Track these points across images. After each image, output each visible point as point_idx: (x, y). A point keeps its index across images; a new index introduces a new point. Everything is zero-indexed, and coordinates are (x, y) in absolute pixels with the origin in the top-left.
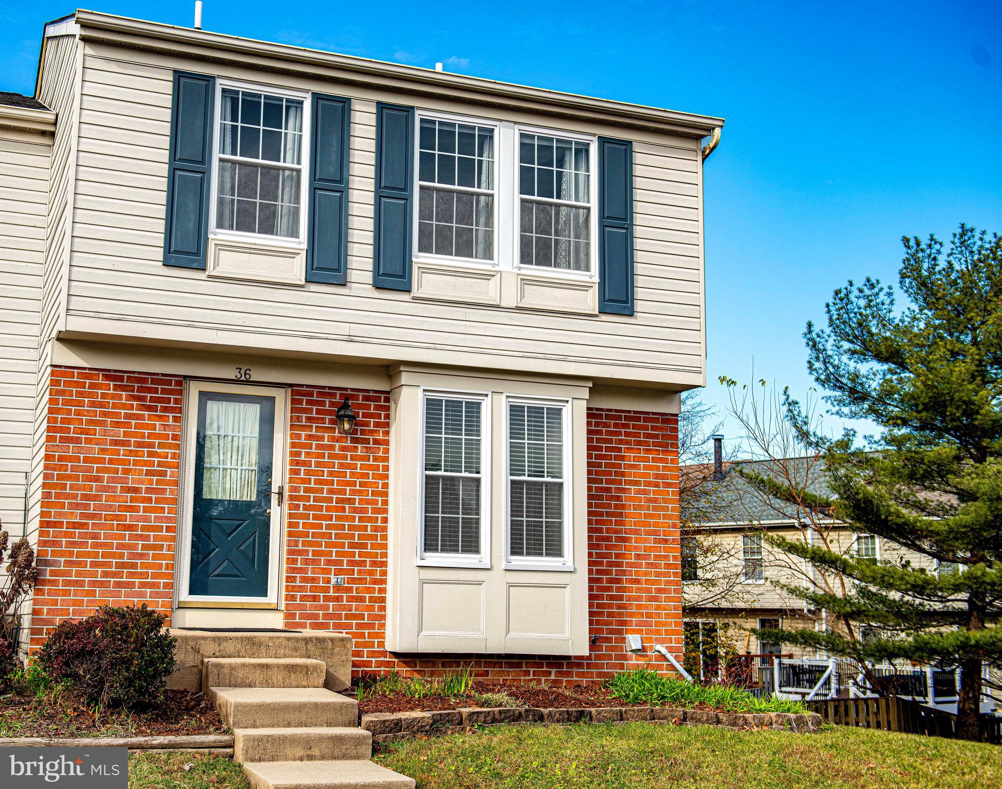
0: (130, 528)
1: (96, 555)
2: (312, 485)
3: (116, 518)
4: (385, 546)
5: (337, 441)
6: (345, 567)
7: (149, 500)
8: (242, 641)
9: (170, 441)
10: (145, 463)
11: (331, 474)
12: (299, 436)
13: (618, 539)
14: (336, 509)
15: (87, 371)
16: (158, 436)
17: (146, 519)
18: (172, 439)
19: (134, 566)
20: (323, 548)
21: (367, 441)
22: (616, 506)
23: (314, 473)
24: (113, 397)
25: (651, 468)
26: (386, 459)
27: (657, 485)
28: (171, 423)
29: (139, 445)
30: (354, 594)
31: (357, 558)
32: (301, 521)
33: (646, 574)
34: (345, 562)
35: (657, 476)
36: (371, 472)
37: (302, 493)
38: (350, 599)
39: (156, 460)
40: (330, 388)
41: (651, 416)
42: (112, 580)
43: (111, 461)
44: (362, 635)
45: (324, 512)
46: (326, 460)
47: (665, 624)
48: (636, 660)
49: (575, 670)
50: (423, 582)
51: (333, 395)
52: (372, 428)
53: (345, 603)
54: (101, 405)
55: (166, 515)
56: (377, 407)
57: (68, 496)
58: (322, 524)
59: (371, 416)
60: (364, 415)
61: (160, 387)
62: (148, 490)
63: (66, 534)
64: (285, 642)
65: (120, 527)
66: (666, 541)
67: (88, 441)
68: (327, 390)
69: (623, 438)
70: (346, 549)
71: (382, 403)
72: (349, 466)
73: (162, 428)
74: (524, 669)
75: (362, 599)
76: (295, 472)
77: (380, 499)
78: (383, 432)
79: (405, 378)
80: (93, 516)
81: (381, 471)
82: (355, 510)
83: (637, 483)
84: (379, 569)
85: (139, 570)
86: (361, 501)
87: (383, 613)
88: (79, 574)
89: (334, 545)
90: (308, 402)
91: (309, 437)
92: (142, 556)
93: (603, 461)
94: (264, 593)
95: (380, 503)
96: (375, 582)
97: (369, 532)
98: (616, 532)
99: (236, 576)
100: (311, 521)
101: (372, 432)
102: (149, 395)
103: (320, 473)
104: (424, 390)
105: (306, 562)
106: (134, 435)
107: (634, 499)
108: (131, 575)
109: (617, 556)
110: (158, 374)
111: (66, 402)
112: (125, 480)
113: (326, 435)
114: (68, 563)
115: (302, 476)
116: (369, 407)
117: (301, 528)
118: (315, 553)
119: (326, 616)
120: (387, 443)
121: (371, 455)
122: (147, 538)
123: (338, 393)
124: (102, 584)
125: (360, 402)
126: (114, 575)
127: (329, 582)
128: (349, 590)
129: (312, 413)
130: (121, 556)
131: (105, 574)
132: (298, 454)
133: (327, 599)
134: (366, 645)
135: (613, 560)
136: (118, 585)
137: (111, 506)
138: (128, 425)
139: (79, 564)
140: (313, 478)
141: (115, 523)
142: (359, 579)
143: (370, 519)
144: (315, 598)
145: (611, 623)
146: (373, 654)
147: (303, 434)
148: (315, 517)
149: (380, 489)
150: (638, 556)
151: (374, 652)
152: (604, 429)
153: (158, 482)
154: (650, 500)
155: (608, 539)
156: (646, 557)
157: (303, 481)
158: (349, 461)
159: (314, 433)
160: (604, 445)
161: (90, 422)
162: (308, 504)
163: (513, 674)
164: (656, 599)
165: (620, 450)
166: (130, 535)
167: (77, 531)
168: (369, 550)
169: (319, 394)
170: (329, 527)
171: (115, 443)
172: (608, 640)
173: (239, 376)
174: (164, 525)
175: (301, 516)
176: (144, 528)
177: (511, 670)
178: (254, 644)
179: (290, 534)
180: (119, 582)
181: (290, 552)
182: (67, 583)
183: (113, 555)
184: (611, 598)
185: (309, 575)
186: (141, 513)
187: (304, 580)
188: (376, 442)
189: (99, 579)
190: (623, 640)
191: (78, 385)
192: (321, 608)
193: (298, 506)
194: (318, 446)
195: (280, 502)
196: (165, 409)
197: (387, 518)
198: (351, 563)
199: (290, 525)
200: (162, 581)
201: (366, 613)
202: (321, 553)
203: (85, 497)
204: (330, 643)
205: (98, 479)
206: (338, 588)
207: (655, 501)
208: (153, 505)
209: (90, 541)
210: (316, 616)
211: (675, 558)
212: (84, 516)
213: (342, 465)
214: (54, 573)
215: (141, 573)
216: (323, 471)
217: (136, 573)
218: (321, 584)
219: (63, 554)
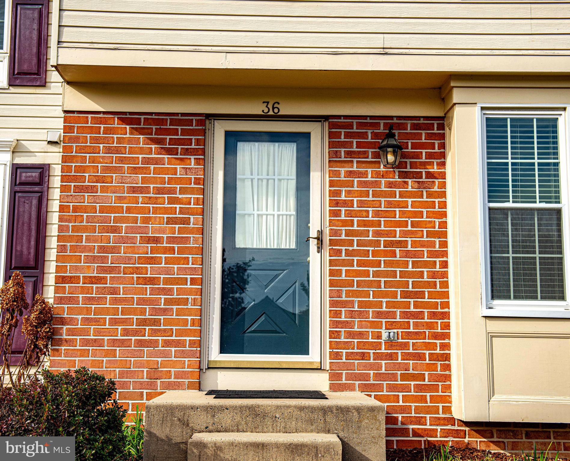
0: (152, 281)
1: (116, 311)
2: (355, 227)
3: (137, 270)
4: (446, 295)
5: (383, 177)
6: (398, 320)
7: (172, 251)
8: (241, 412)
9: (193, 186)
10: (166, 211)
11: (377, 214)
12: (338, 174)
14: (385, 254)
15: (101, 116)
16: (179, 181)
17: (168, 271)
18: (195, 184)
19: (156, 322)
20: (371, 299)
21: (419, 175)
23: (357, 214)
24: (130, 141)
26: (443, 194)
28: (192, 166)
29: (159, 191)
30: (411, 351)
31: (412, 309)
32: (344, 269)
34: (398, 314)
36: (424, 210)
37: (343, 237)
38: (407, 356)
39: (178, 206)
40: (372, 117)
42: (133, 338)
43: (129, 210)
44: (423, 399)
45: (371, 258)
46: (371, 198)
50: (491, 337)
51: (377, 125)
52: (424, 159)
53: (400, 361)
54: (117, 150)
55: (190, 266)
56: (429, 136)
57: (84, 249)
58: (368, 271)
59: (423, 146)
60: (414, 146)
61: (179, 128)
62: (171, 240)
63: (83, 290)
64: (297, 413)
65: (140, 281)
67: (104, 189)
68: (368, 120)
70: (399, 299)
71: (435, 131)
72: (398, 205)
73: (183, 171)
75: (421, 357)
76: (335, 213)
77: (437, 240)
78: (438, 164)
79: (457, 96)
80: (111, 270)
81: (437, 209)
82: (408, 254)
84: (439, 321)
85: (162, 327)
86: (414, 244)
87: (447, 373)
88: (98, 332)
89: (385, 295)
90: (347, 135)
91: (350, 174)
92: (164, 311)
94: (305, 351)
95: (437, 246)
96: (436, 336)
97: (426, 279)
99: (275, 332)
100: (355, 268)
101: (424, 165)
102: (168, 137)
103: (364, 214)
104: (483, 108)
105: (351, 314)
106: (153, 180)
108: (154, 332)
110: (177, 114)
111: (80, 150)
112: (144, 230)
113: (369, 170)
114: (86, 321)
115: (343, 217)
116: (419, 136)
117: (343, 277)
118: (361, 304)
119: (378, 376)
120: (443, 176)
121: (424, 191)
122: (169, 291)
123: (382, 122)
124: (122, 343)
125: (409, 131)
126: (135, 333)
127: (379, 337)
128: (405, 346)
129: (352, 147)
130: (143, 312)
131: (126, 332)
132: (338, 193)
133: (378, 356)
134: (428, 410)
136: (141, 343)
137: (130, 258)
138: (146, 170)
139: (96, 321)
140: (356, 219)
141: (135, 276)
142: (416, 333)
143: (426, 264)
144: (363, 356)
146: (437, 421)
147: (343, 170)
148: (360, 264)
149: (437, 229)
151: (439, 419)
153: (180, 231)
157: (345, 223)
158: (397, 199)
159: (355, 169)
161: (106, 169)
162: (351, 248)
166: (152, 289)
167: (95, 286)
168: (426, 300)
169: (359, 125)
170: (375, 274)
171: (134, 190)
173: (266, 110)
174: (189, 277)
175: (344, 263)
176: (167, 281)
178: (257, 415)
179: (332, 284)
180: (140, 341)
181: (333, 304)
182: (86, 343)
183: (134, 311)
185: (356, 329)
186: (163, 265)
187: (351, 335)
188: (430, 175)
189: (119, 337)
191: (91, 130)
192: (371, 367)
193: (340, 251)
194: (360, 184)
195: (320, 249)
196: (187, 152)
197: (446, 262)
198: (405, 315)
199: (332, 273)
200: (188, 339)
201: (427, 373)
202: (369, 304)
203: (102, 249)
204: (355, 414)
205: (115, 230)
206: (390, 343)
208: (176, 255)
209: (108, 296)
210: (366, 377)
212: (102, 270)
213: (389, 204)
214: (71, 332)
215: (165, 330)
216: (368, 212)
217: (159, 330)
218: (370, 340)
219: (80, 311)
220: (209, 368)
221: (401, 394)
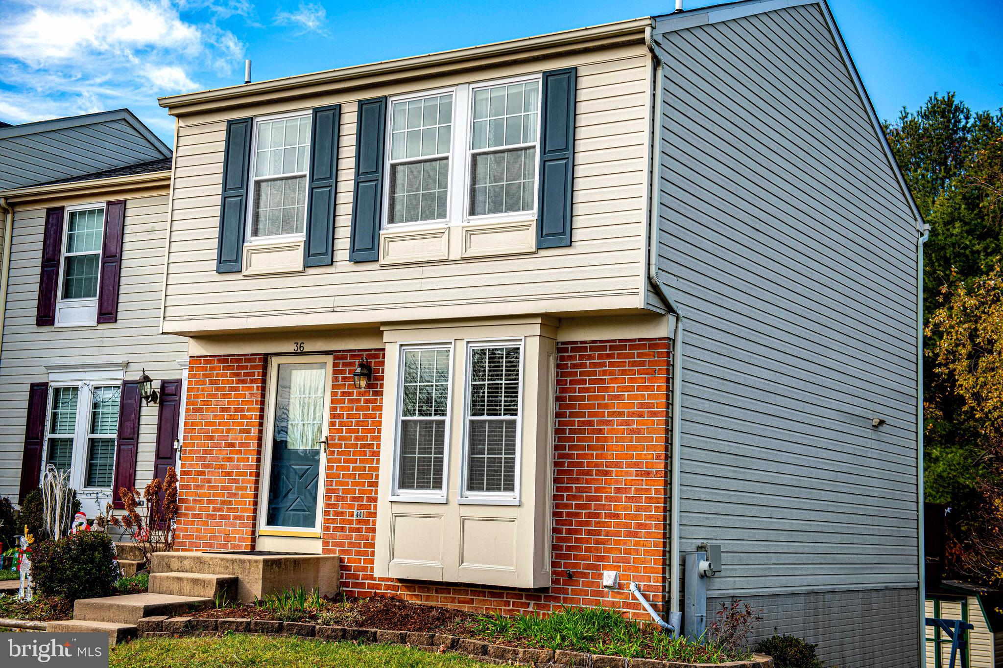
0: (229, 474)
1: (210, 494)
2: (344, 434)
3: (222, 466)
5: (363, 395)
6: (365, 503)
7: (241, 452)
9: (254, 406)
10: (239, 424)
11: (357, 423)
12: (337, 393)
13: (599, 473)
14: (360, 453)
15: (209, 358)
16: (246, 403)
17: (238, 467)
18: (256, 404)
19: (231, 502)
20: (350, 486)
22: (598, 440)
23: (345, 424)
24: (222, 375)
25: (635, 397)
27: (641, 415)
28: (254, 392)
29: (236, 410)
30: (371, 526)
31: (373, 495)
32: (336, 465)
33: (626, 508)
34: (365, 498)
35: (642, 405)
37: (337, 441)
38: (368, 530)
39: (245, 421)
40: (359, 350)
41: (637, 343)
42: (218, 513)
43: (220, 424)
45: (351, 456)
46: (355, 412)
47: (644, 562)
48: (612, 597)
49: (552, 603)
50: (395, 516)
51: (361, 356)
53: (364, 533)
54: (216, 382)
55: (249, 463)
57: (195, 451)
58: (350, 466)
61: (249, 364)
62: (240, 445)
63: (194, 480)
65: (223, 474)
66: (648, 474)
67: (207, 410)
68: (357, 353)
69: (607, 368)
70: (366, 487)
73: (250, 396)
74: (505, 599)
76: (333, 424)
79: (387, 336)
80: (208, 466)
83: (621, 414)
85: (233, 506)
88: (200, 508)
89: (358, 484)
90: (343, 365)
91: (343, 394)
92: (235, 495)
93: (586, 394)
98: (597, 465)
99: (304, 510)
100: (342, 464)
102: (243, 371)
103: (350, 424)
105: (338, 498)
106: (233, 403)
107: (616, 431)
108: (229, 509)
109: (597, 490)
110: (249, 355)
111: (197, 383)
112: (227, 437)
114: (195, 501)
115: (337, 426)
117: (335, 471)
118: (344, 491)
119: (350, 544)
122: (238, 481)
123: (364, 354)
124: (212, 516)
126: (219, 509)
127: (352, 515)
128: (367, 522)
129: (346, 373)
130: (224, 495)
131: (214, 509)
132: (336, 409)
133: (351, 529)
135: (593, 494)
136: (221, 517)
137: (218, 458)
138: (230, 396)
139: (200, 501)
140: (344, 428)
141: (220, 470)
142: (374, 513)
144: (343, 529)
145: (588, 558)
147: (340, 391)
148: (345, 460)
150: (618, 490)
152: (588, 362)
154: (634, 431)
155: (589, 473)
156: (626, 491)
157: (338, 431)
158: (371, 412)
159: (346, 390)
160: (588, 378)
161: (209, 396)
162: (340, 449)
163: (495, 603)
164: (636, 534)
165: (603, 381)
166: (229, 479)
167: (200, 477)
169: (351, 357)
170: (354, 469)
171: (223, 410)
172: (585, 575)
173: (297, 349)
174: (248, 471)
176: (237, 474)
177: (493, 599)
179: (329, 476)
180: (222, 515)
181: (328, 490)
182: (194, 515)
183: (219, 495)
184: (589, 532)
185: (340, 510)
186: (236, 462)
187: (336, 513)
189: (211, 512)
190: (600, 576)
191: (203, 369)
192: (346, 537)
193: (333, 452)
194: (349, 401)
195: (325, 450)
199: (329, 468)
200: (246, 514)
202: (348, 491)
203: (204, 452)
205: (212, 438)
206: (359, 520)
207: (639, 431)
208: (242, 456)
209: (206, 484)
210: (343, 544)
211: (657, 491)
212: (204, 466)
213: (365, 416)
214: (187, 509)
215: (234, 508)
216: (352, 422)
217: (231, 508)
218: (348, 518)
219: (191, 494)
220: (260, 536)
221: (362, 558)
